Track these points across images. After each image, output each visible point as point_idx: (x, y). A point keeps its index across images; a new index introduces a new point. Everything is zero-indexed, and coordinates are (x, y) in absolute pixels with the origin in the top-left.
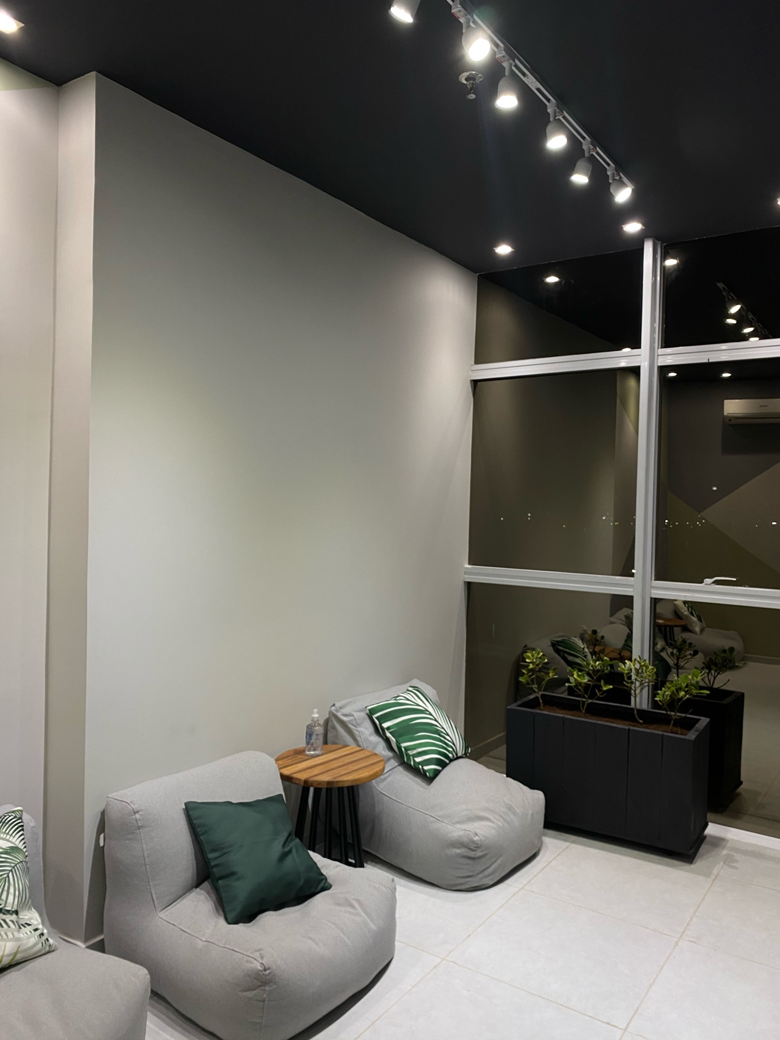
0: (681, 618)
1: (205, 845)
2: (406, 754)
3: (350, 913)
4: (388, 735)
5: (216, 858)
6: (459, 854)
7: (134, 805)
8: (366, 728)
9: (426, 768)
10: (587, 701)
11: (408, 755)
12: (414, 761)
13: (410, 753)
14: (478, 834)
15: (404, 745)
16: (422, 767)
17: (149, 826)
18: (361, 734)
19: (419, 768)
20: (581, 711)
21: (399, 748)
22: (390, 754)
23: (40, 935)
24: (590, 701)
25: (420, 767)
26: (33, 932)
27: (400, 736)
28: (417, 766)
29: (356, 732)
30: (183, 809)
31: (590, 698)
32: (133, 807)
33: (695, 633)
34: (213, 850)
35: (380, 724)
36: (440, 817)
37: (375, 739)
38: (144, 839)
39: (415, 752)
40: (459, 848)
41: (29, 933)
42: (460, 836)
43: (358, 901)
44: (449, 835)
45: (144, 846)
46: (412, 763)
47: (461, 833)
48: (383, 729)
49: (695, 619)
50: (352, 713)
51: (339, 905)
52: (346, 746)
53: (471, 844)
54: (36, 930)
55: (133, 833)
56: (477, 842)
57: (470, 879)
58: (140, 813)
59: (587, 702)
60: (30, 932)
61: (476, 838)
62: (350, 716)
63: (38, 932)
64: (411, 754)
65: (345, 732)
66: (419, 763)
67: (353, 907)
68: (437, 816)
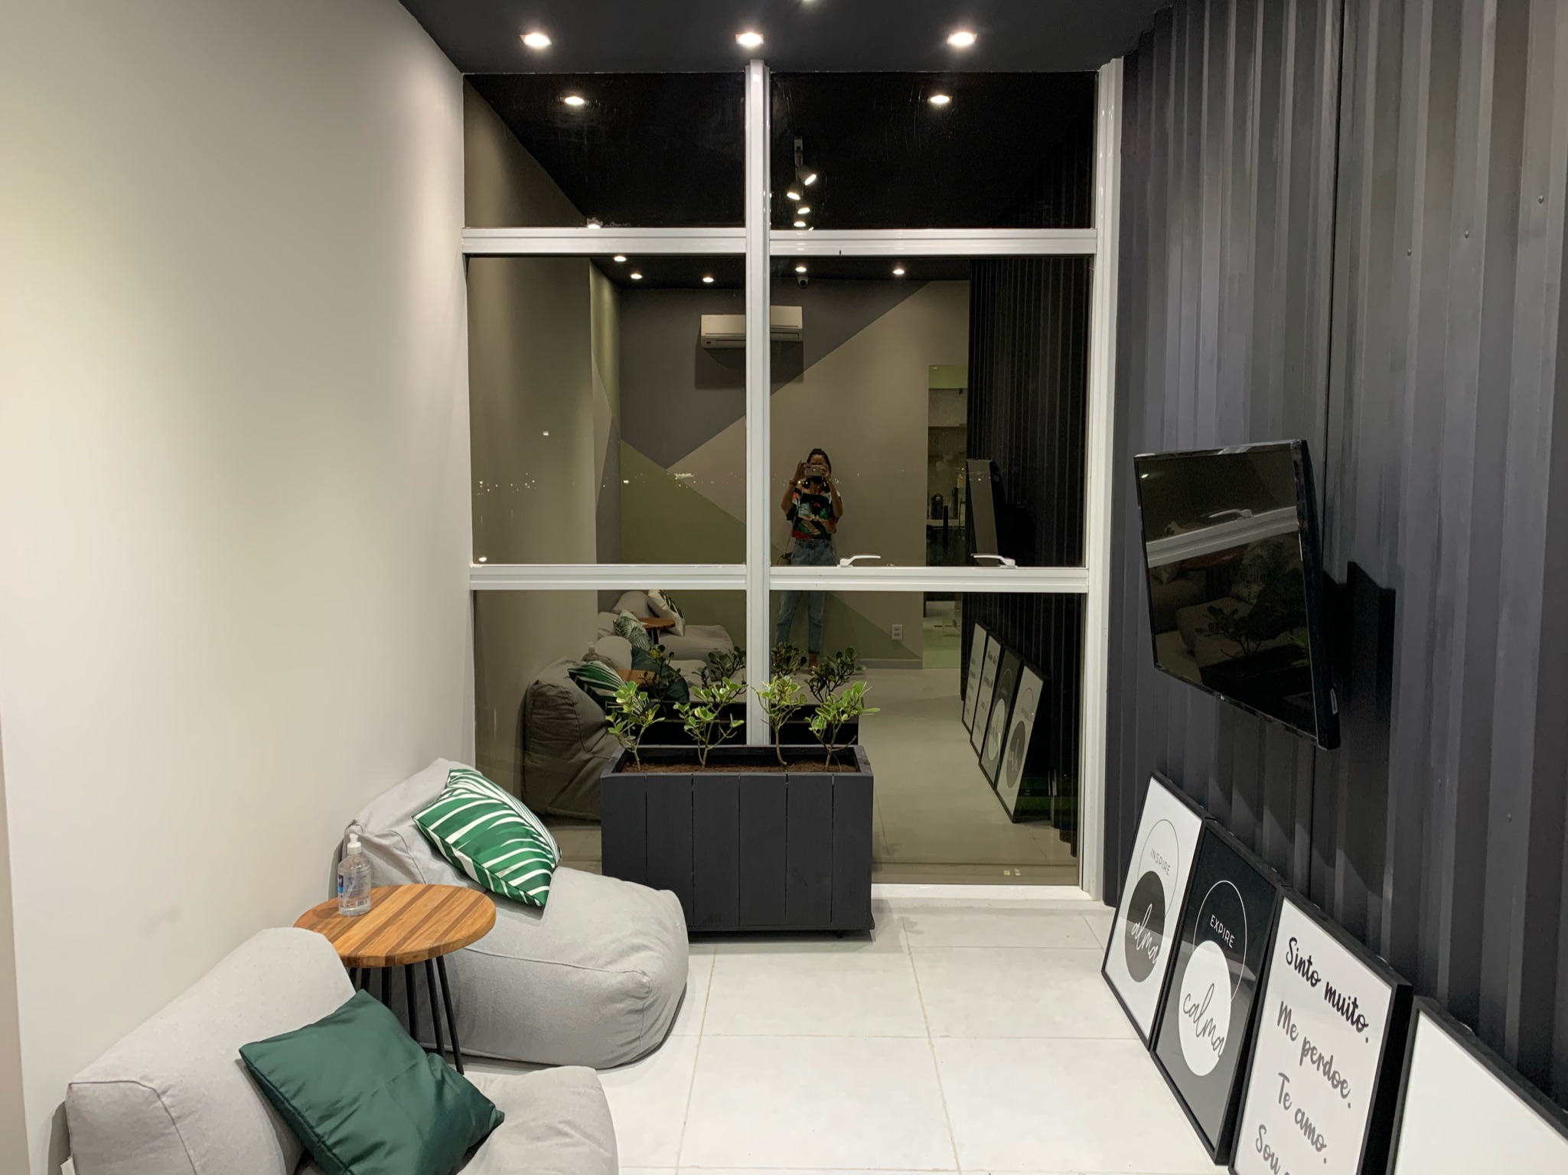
0: (657, 616)
1: (305, 1114)
2: (493, 879)
3: (566, 1145)
4: (457, 853)
5: (332, 1132)
6: (623, 1009)
7: (151, 1081)
8: (420, 851)
9: (531, 893)
10: (707, 747)
11: (496, 880)
12: (508, 886)
13: (499, 875)
14: (647, 972)
15: (486, 865)
16: (525, 892)
17: (192, 1113)
18: (416, 861)
19: (521, 896)
20: (700, 764)
21: (480, 871)
22: (463, 884)
24: (711, 747)
25: (522, 893)
27: (478, 851)
28: (516, 893)
29: (407, 860)
30: (237, 1062)
31: (711, 743)
32: (150, 1085)
33: (677, 634)
34: (323, 1119)
35: (443, 840)
36: (578, 963)
37: (438, 865)
38: (188, 1139)
39: (507, 872)
40: (621, 1001)
42: (621, 983)
43: (568, 1123)
44: (604, 986)
45: (191, 1152)
46: (506, 890)
47: (621, 978)
48: (447, 847)
49: (676, 615)
50: (394, 829)
51: (538, 1139)
52: (395, 887)
53: (641, 990)
55: (163, 1135)
56: (648, 984)
57: (637, 1043)
58: (169, 1093)
59: (706, 750)
61: (645, 980)
62: (392, 835)
64: (500, 877)
65: (388, 863)
66: (517, 888)
67: (566, 1135)
68: (574, 962)
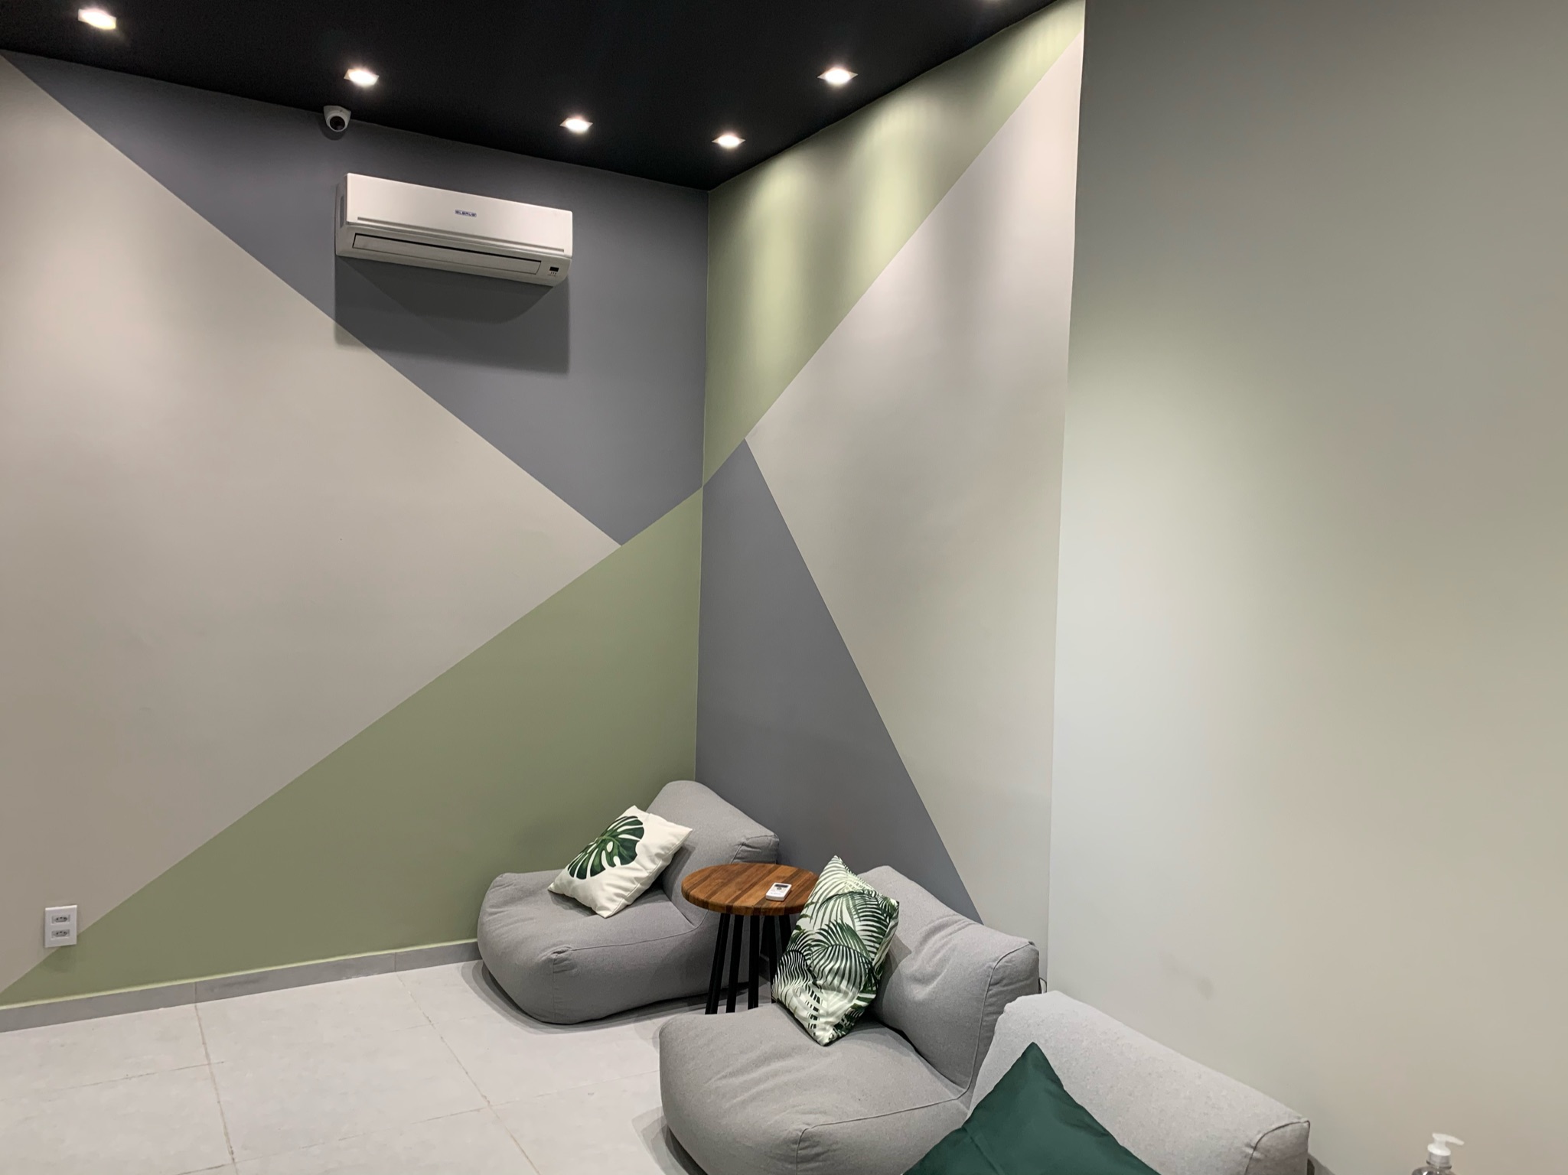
23: (812, 1015)
26: (813, 1007)
41: (809, 1005)
54: (816, 1009)
60: (811, 1006)
63: (815, 1013)
